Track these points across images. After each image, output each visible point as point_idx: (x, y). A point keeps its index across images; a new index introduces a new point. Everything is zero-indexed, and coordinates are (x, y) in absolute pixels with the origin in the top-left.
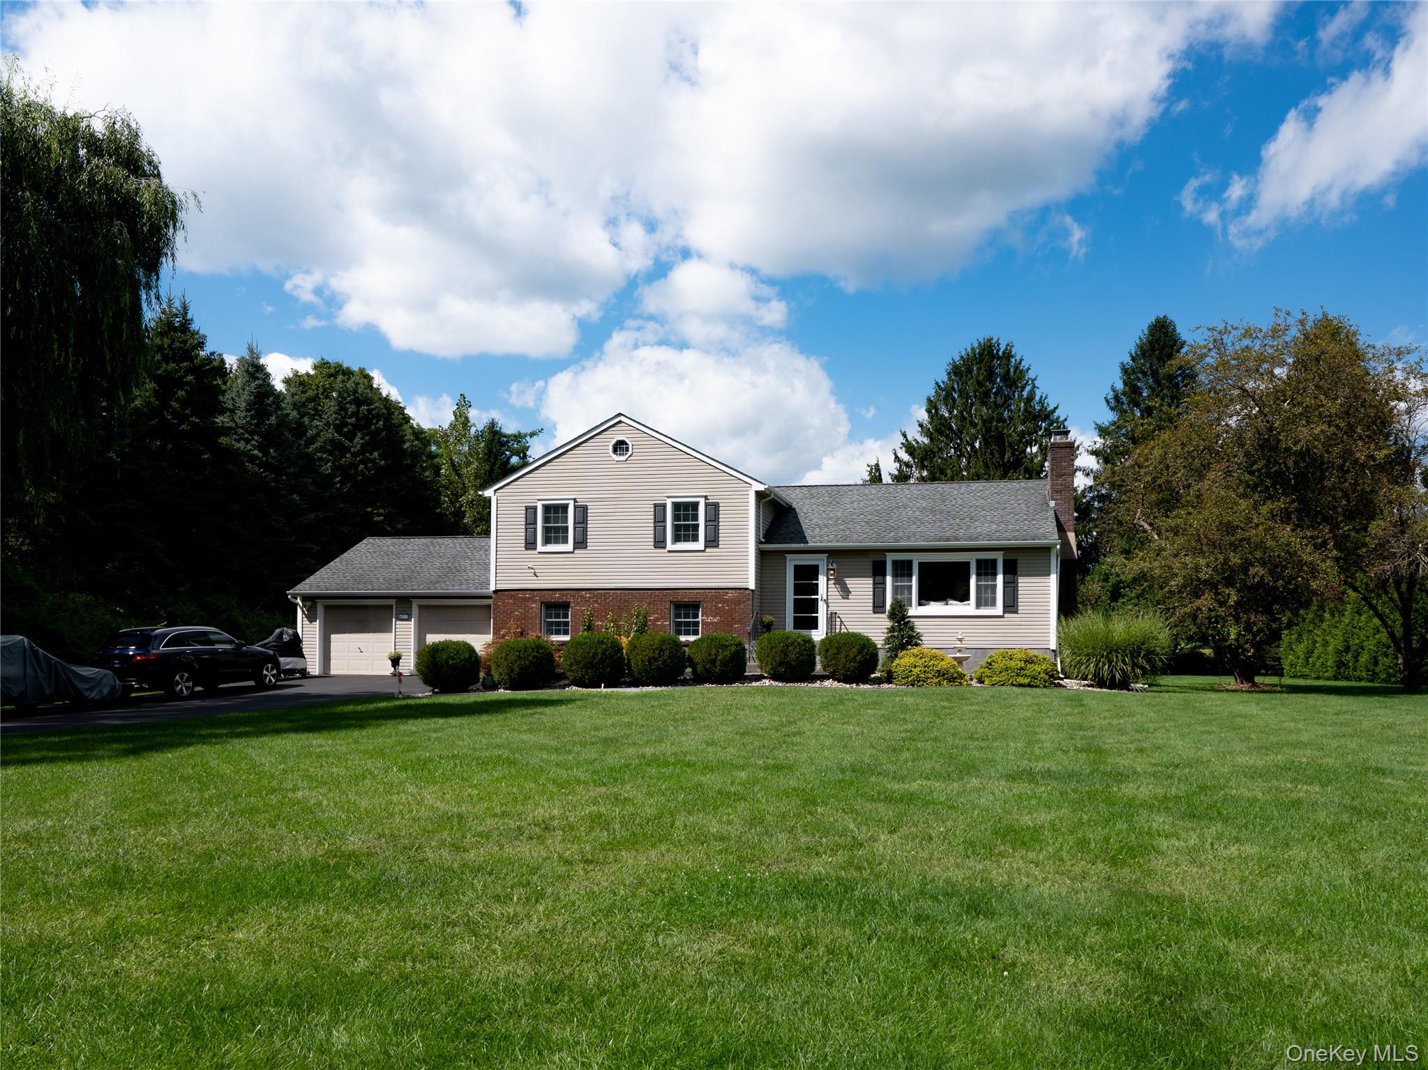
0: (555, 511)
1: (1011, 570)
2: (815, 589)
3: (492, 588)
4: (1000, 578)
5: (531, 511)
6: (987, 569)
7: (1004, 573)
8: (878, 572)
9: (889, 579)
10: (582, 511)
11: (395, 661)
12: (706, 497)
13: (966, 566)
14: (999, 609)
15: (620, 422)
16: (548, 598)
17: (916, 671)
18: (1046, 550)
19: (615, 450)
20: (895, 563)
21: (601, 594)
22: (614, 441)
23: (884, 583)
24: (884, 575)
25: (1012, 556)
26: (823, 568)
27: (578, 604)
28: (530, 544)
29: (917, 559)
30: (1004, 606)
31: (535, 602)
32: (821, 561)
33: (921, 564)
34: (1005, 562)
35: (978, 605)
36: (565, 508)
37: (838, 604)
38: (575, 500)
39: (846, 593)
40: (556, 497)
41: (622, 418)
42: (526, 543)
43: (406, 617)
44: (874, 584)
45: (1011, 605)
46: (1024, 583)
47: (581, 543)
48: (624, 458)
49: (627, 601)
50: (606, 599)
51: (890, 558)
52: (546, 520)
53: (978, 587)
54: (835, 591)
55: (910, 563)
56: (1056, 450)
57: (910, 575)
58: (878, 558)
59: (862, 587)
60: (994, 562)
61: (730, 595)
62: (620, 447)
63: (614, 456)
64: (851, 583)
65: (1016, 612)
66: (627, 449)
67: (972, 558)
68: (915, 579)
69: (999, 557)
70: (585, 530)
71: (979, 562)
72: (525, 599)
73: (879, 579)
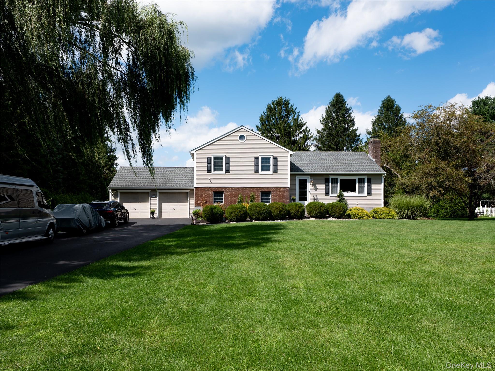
0: (218, 159)
1: (370, 182)
2: (306, 187)
3: (195, 186)
4: (366, 184)
5: (209, 159)
6: (362, 181)
7: (367, 183)
8: (327, 182)
9: (330, 184)
10: (228, 160)
11: (153, 213)
12: (273, 156)
13: (355, 180)
14: (365, 194)
15: (242, 128)
16: (216, 190)
17: (359, 214)
18: (380, 175)
19: (240, 138)
20: (332, 179)
21: (236, 189)
22: (240, 135)
23: (329, 186)
24: (329, 183)
25: (370, 177)
26: (308, 181)
27: (227, 192)
28: (209, 171)
29: (339, 178)
30: (367, 193)
31: (211, 191)
32: (308, 178)
33: (340, 180)
34: (368, 179)
35: (359, 193)
36: (222, 158)
37: (314, 193)
38: (226, 156)
39: (316, 189)
40: (219, 154)
41: (243, 127)
42: (207, 171)
43: (155, 197)
44: (325, 186)
45: (369, 193)
46: (373, 186)
47: (228, 171)
48: (243, 141)
49: (245, 191)
50: (237, 190)
51: (331, 177)
52: (215, 162)
53: (359, 187)
54: (312, 188)
55: (337, 179)
56: (375, 143)
57: (337, 183)
58: (327, 177)
59: (321, 187)
60: (364, 179)
61: (282, 189)
62: (242, 137)
63: (240, 140)
64: (318, 185)
65: (371, 195)
66: (244, 138)
67: (357, 178)
68: (339, 184)
69: (366, 177)
70: (229, 166)
71: (359, 179)
72: (207, 190)
73: (327, 184)
